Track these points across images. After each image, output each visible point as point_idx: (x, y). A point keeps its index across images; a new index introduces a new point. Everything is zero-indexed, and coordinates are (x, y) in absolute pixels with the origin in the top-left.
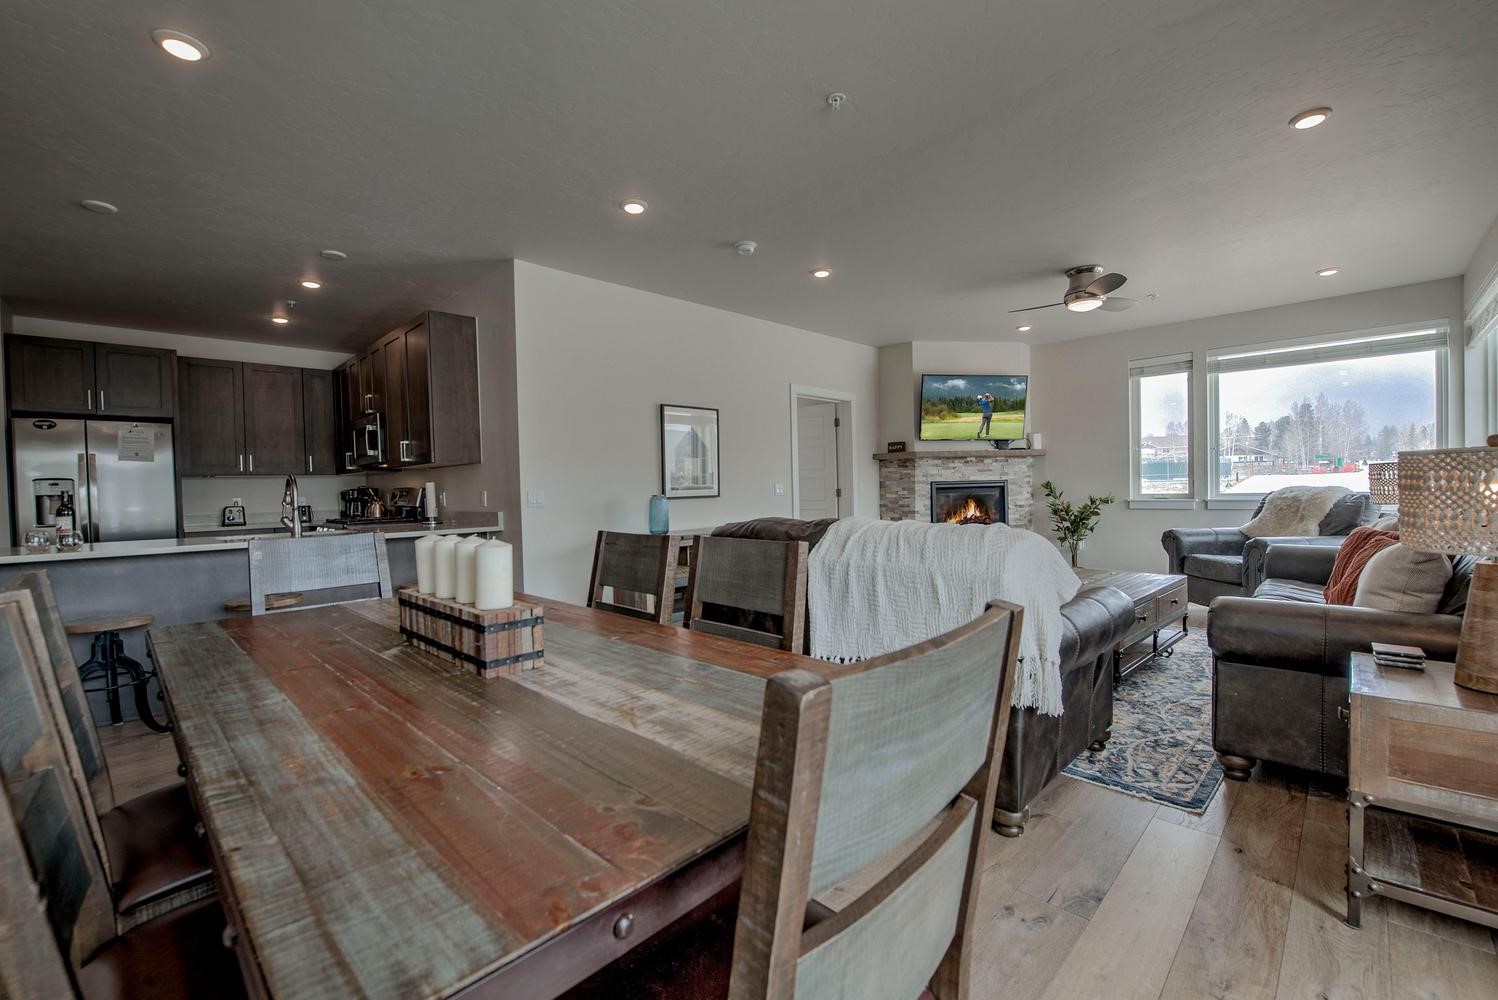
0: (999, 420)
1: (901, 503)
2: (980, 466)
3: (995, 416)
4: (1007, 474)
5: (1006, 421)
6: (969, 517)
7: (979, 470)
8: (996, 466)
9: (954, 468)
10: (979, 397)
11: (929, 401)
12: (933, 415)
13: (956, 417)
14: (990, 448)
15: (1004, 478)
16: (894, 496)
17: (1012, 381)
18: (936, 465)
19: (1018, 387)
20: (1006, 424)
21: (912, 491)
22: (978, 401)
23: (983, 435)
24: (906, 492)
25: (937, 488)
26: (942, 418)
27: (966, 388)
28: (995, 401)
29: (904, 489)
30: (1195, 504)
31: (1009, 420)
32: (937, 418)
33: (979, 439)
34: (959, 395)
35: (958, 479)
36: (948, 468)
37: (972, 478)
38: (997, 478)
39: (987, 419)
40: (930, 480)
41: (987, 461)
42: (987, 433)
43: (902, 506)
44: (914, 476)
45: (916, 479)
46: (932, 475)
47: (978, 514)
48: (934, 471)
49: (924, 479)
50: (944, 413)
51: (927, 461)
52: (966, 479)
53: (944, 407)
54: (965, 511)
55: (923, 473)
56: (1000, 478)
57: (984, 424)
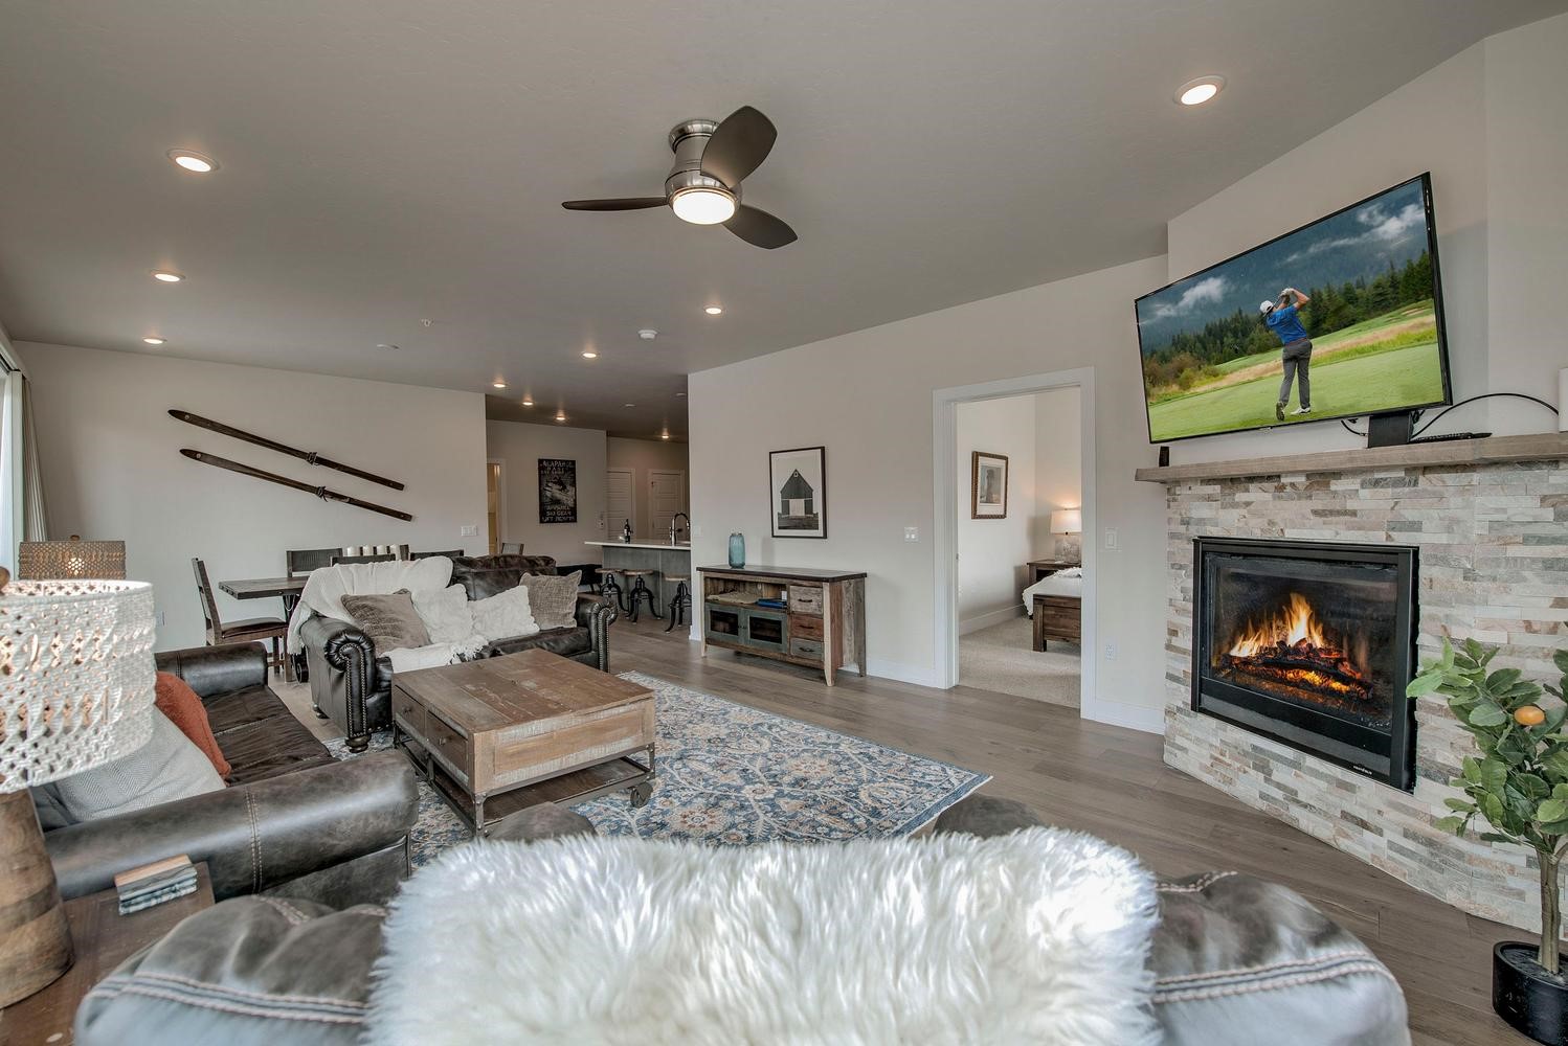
0: (1334, 357)
2: (1320, 501)
3: (1320, 347)
4: (1415, 527)
5: (1361, 352)
6: (1292, 642)
7: (1315, 512)
8: (1368, 499)
9: (1248, 504)
10: (1265, 305)
11: (1154, 353)
12: (1167, 383)
13: (1216, 375)
14: (1348, 443)
15: (1402, 539)
17: (1363, 217)
18: (1210, 498)
19: (1392, 228)
22: (1263, 318)
23: (1294, 409)
26: (1186, 385)
27: (1225, 295)
28: (1315, 303)
31: (1375, 349)
32: (1175, 388)
33: (1282, 421)
34: (1215, 319)
35: (1260, 533)
36: (1235, 505)
37: (1291, 534)
38: (1378, 539)
40: (1195, 532)
41: (1337, 485)
42: (1305, 402)
46: (1201, 521)
47: (1318, 642)
48: (1201, 511)
49: (1182, 529)
50: (1187, 372)
51: (1190, 488)
52: (1274, 535)
53: (1185, 357)
54: (1281, 624)
55: (1181, 514)
56: (1389, 537)
57: (1289, 379)
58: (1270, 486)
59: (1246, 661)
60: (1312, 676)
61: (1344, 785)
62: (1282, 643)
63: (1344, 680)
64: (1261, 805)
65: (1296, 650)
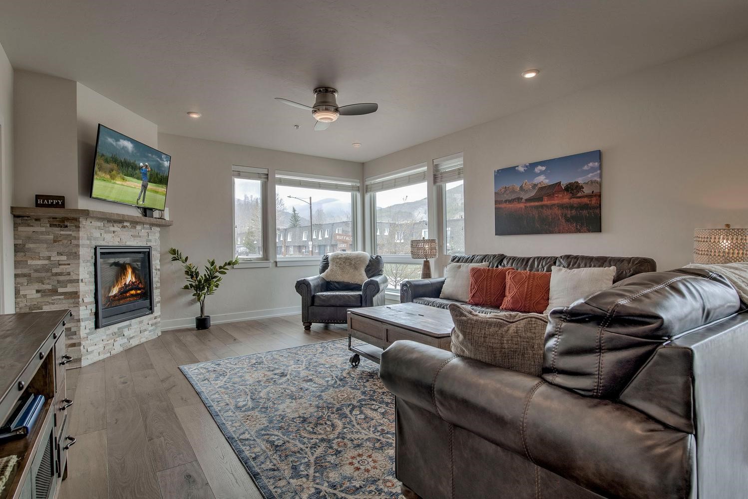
0: (152, 190)
1: (55, 270)
2: (133, 232)
3: (150, 186)
4: (150, 241)
6: (127, 283)
7: (132, 236)
8: (144, 233)
9: (114, 232)
10: (141, 164)
11: (103, 156)
12: (105, 172)
13: (123, 179)
14: (141, 215)
15: (149, 244)
16: (46, 262)
18: (99, 228)
20: (156, 196)
21: (76, 256)
23: (140, 202)
24: (64, 258)
25: (102, 253)
26: (113, 178)
28: (151, 172)
29: (59, 254)
30: (270, 264)
31: (158, 192)
32: (108, 176)
33: (137, 206)
35: (117, 244)
36: (109, 232)
37: (128, 244)
38: (145, 244)
39: (145, 187)
40: (94, 243)
41: (137, 227)
42: (143, 201)
43: (57, 274)
44: (77, 238)
45: (81, 242)
46: (96, 239)
47: (134, 280)
48: (97, 234)
49: (88, 242)
50: (114, 172)
51: (91, 222)
52: (123, 244)
53: (114, 166)
54: (124, 277)
55: (87, 235)
56: (147, 244)
57: (142, 192)
58: (120, 225)
59: (115, 296)
60: (133, 292)
61: (141, 322)
62: (125, 284)
63: (139, 289)
64: (121, 349)
65: (129, 284)
